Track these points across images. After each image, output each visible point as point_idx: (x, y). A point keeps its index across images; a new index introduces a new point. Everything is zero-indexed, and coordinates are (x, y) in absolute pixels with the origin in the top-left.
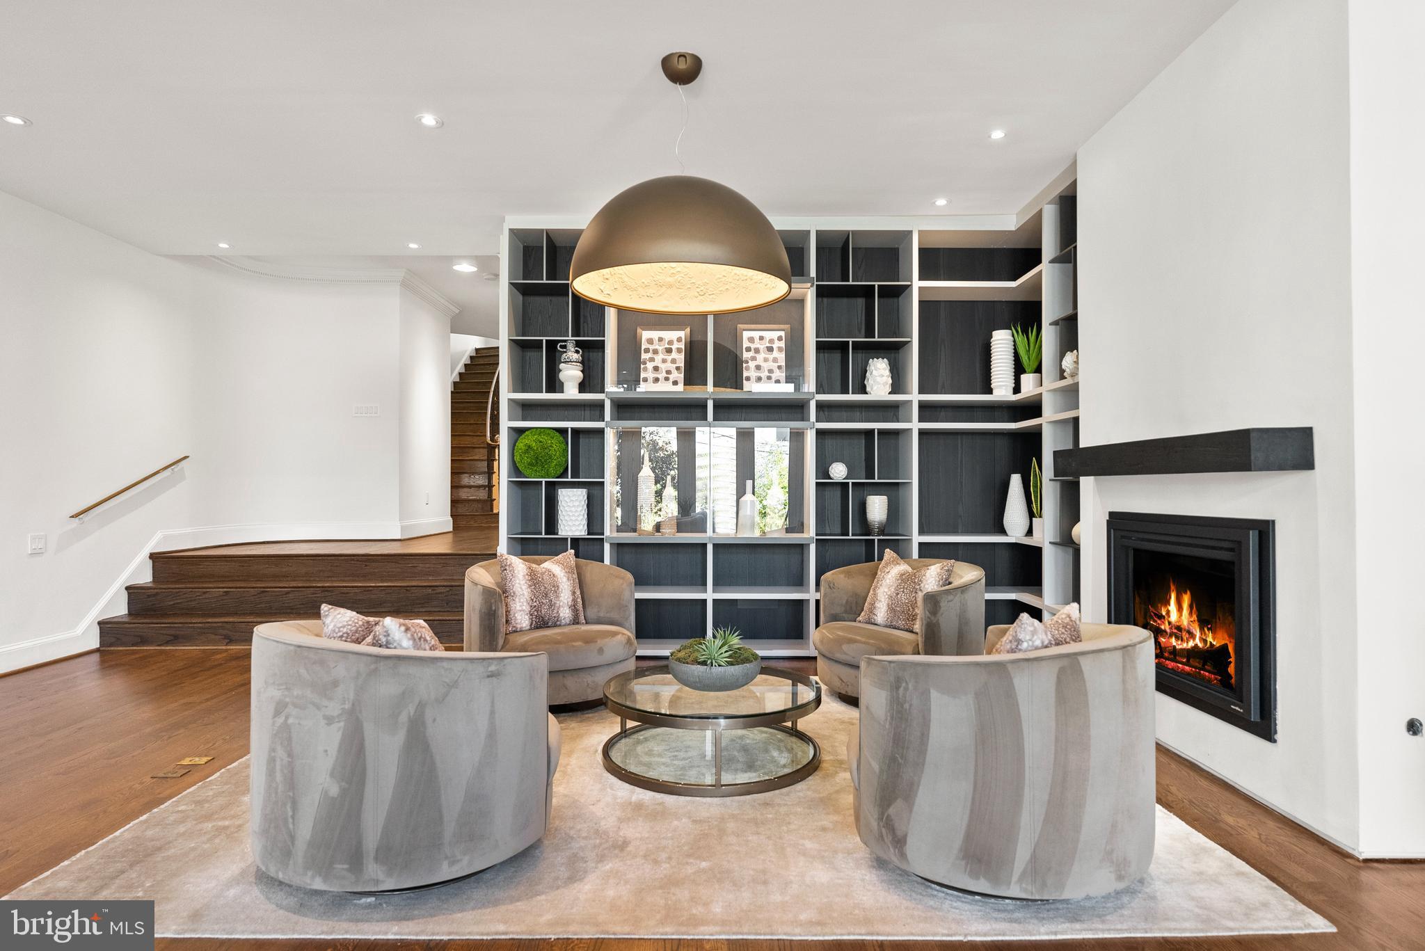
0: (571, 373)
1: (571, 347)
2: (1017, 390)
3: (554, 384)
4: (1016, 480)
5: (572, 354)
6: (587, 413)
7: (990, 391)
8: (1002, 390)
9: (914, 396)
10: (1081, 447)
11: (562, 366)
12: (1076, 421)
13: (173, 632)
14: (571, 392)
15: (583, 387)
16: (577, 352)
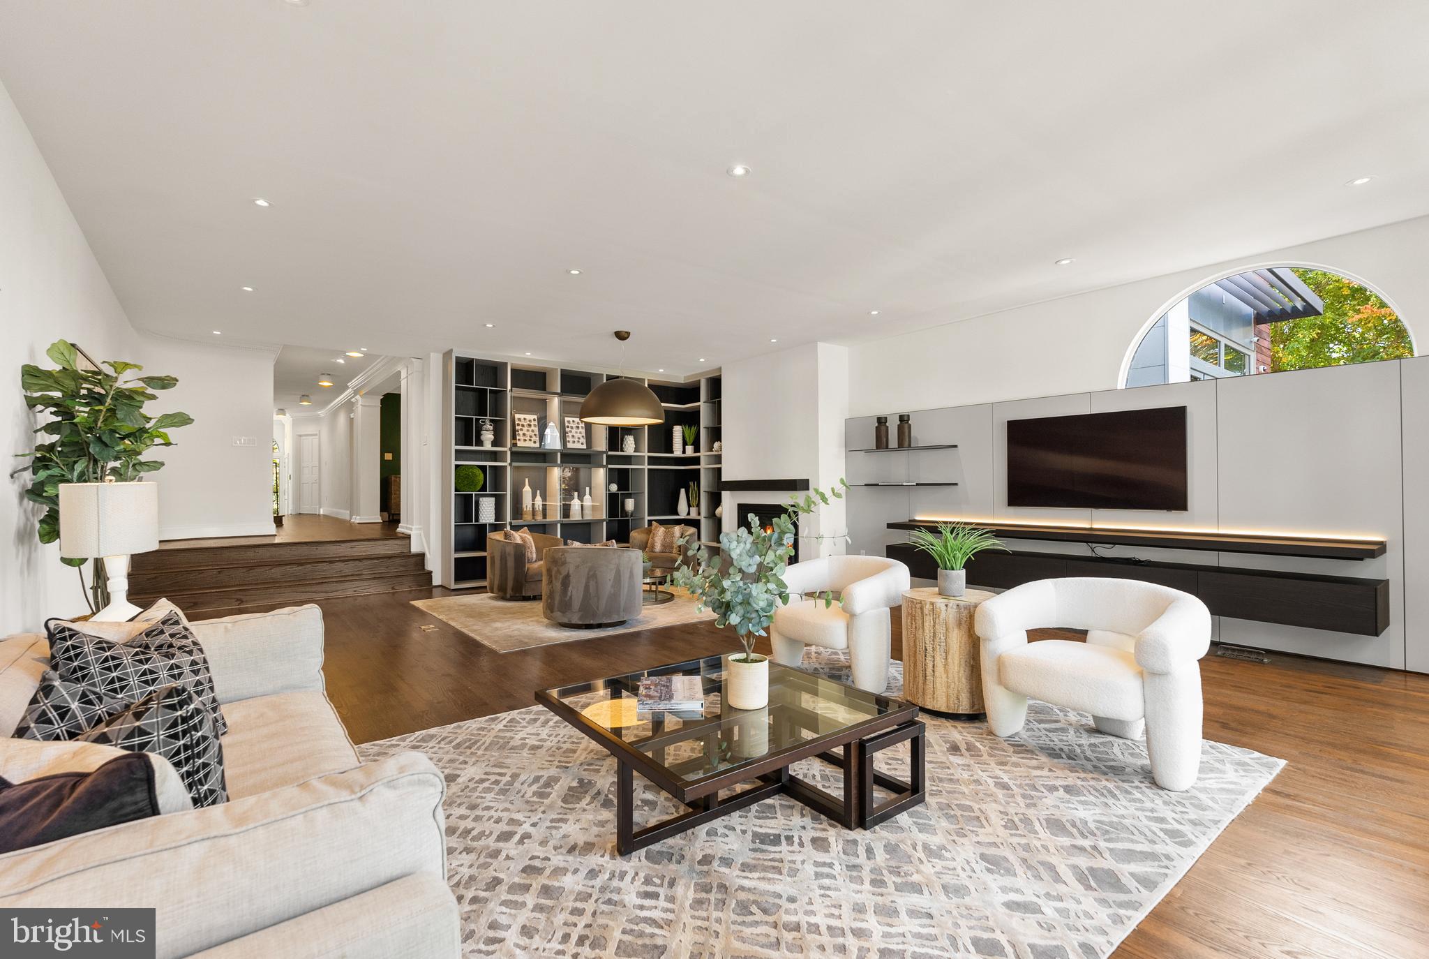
0: (488, 436)
1: (488, 422)
2: (684, 452)
3: (479, 443)
4: (683, 491)
5: (489, 426)
6: (483, 456)
7: (672, 452)
8: (677, 452)
9: (646, 454)
10: (723, 480)
11: (483, 432)
12: (719, 470)
13: (193, 601)
14: (488, 446)
15: (494, 444)
16: (491, 425)
